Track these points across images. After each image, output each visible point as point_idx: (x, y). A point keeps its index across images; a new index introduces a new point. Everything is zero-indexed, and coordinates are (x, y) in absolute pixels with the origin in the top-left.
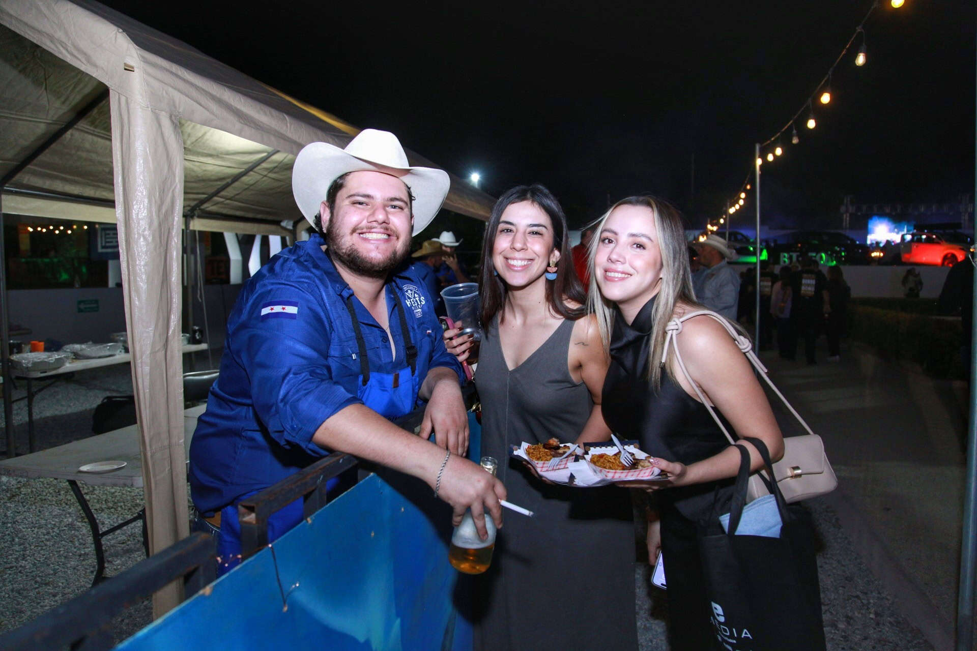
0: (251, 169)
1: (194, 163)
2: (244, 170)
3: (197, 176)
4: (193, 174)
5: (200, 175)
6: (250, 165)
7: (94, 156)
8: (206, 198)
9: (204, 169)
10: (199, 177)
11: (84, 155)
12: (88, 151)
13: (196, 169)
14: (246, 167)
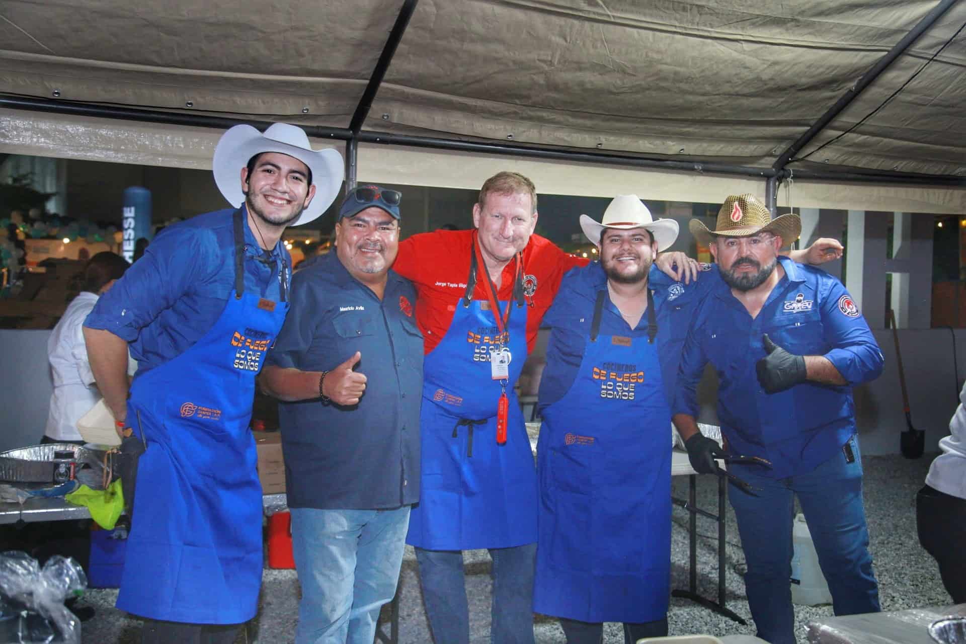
0: (903, 50)
1: (738, 45)
2: (885, 53)
3: (759, 79)
4: (745, 74)
5: (765, 77)
6: (900, 37)
7: (499, 50)
8: (806, 133)
9: (772, 58)
10: (765, 83)
11: (479, 48)
12: (484, 40)
13: (750, 60)
14: (890, 44)
